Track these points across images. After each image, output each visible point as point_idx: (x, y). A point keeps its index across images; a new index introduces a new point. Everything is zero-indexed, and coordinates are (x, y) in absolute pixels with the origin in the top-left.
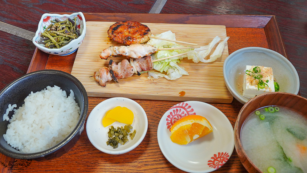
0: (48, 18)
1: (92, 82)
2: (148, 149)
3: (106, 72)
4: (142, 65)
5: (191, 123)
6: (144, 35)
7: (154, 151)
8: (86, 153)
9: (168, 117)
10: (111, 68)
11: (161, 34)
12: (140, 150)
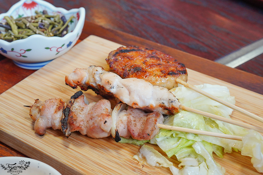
0: (34, 4)
1: (26, 118)
3: (55, 107)
4: (133, 122)
6: (169, 74)
10: (70, 105)
11: (205, 84)
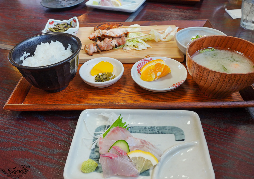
0: (53, 22)
2: (124, 87)
5: (155, 64)
7: (128, 88)
8: (79, 91)
9: (138, 65)
10: (96, 43)
12: (118, 88)
